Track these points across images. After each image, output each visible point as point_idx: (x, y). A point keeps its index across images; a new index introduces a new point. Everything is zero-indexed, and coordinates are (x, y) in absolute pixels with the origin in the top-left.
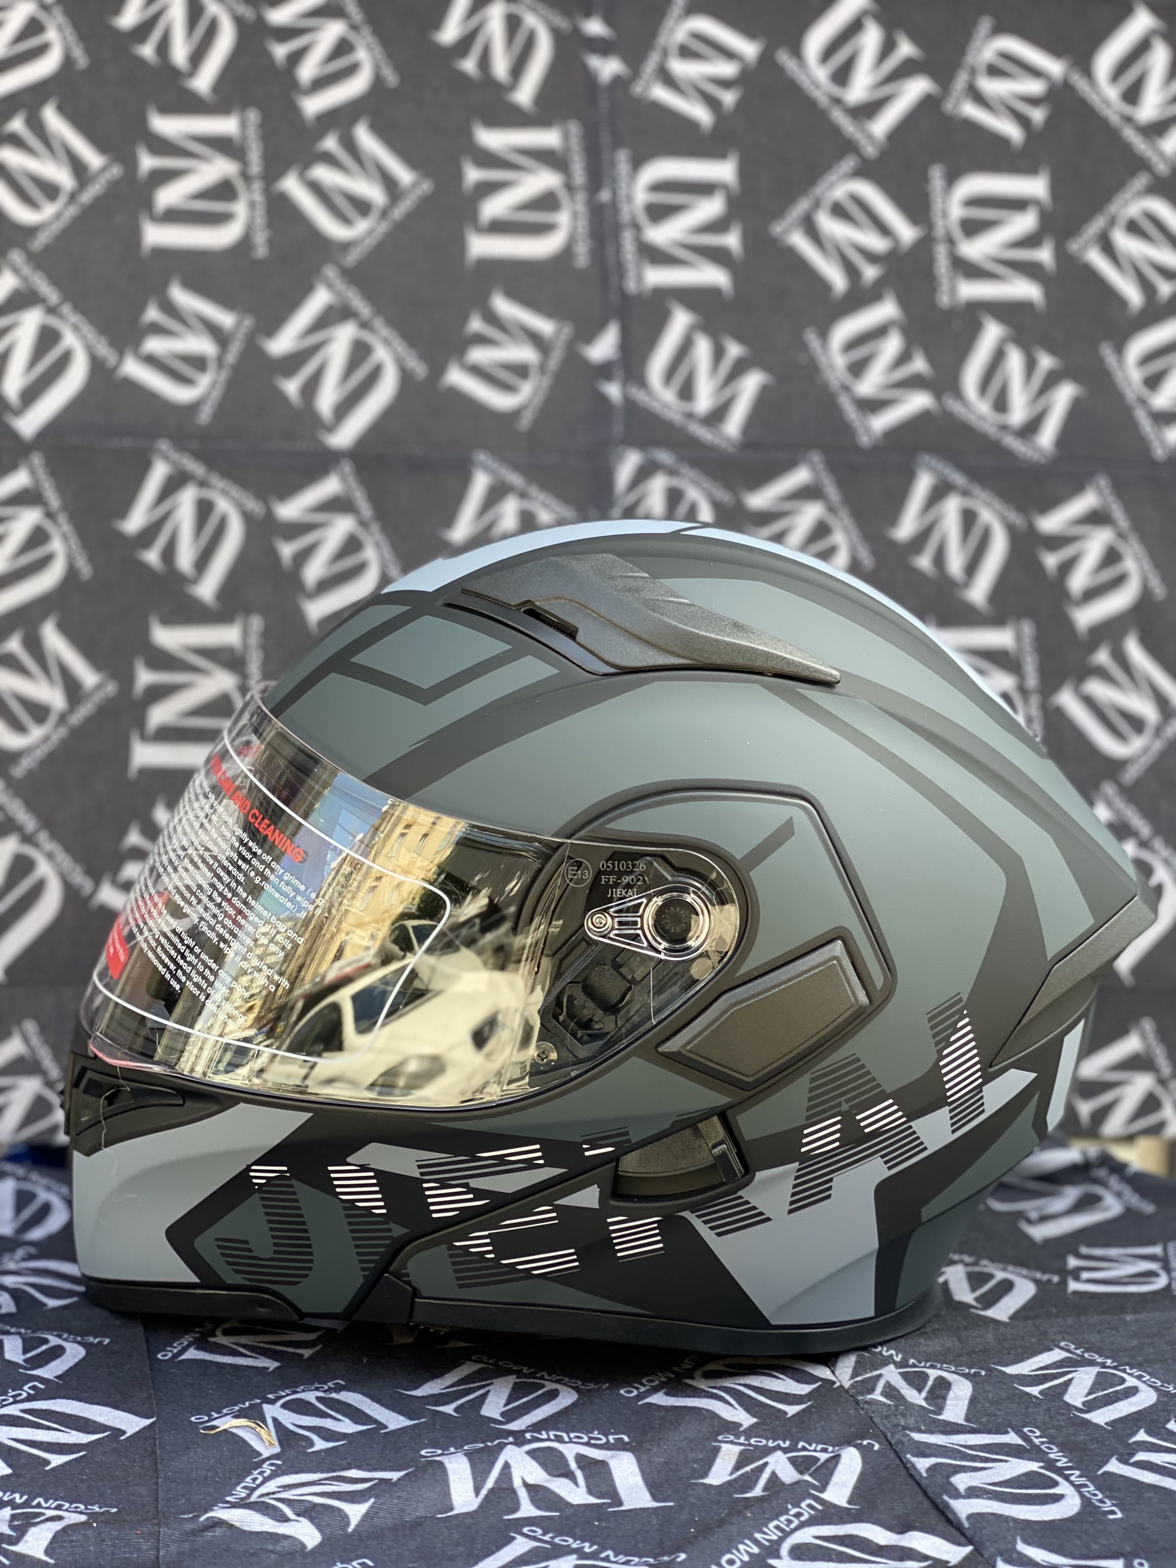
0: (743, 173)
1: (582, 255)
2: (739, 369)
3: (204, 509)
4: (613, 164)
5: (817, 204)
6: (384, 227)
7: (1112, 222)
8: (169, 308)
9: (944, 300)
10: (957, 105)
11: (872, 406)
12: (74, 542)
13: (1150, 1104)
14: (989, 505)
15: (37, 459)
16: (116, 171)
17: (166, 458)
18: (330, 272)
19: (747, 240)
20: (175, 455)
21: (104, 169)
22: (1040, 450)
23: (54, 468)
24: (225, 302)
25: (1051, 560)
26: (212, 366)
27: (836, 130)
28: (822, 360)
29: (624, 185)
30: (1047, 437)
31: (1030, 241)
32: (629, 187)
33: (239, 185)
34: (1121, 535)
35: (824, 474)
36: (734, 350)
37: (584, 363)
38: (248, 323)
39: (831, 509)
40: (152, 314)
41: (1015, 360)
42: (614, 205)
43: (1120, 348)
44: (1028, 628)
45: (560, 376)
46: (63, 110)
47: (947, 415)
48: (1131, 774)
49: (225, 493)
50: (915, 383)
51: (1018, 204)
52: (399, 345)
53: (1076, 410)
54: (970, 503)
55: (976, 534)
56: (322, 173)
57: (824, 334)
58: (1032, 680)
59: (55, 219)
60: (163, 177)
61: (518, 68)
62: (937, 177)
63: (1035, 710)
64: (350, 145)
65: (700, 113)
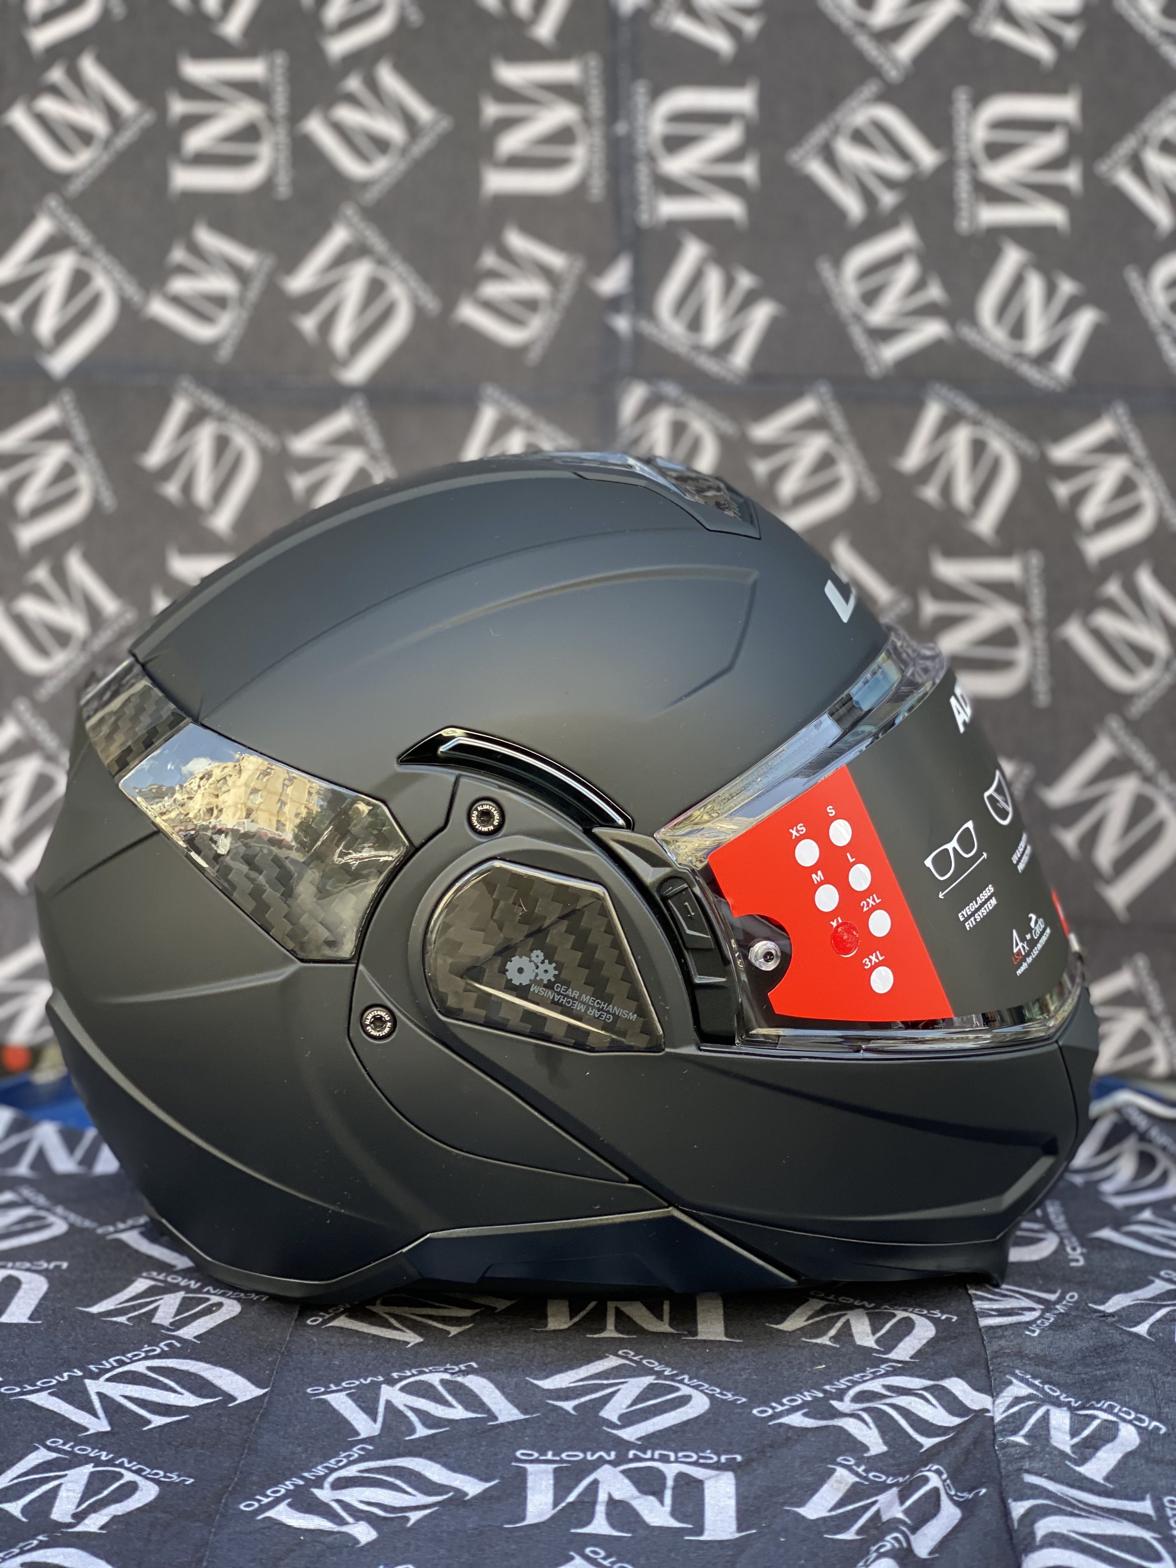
0: (763, 101)
1: (597, 188)
2: (750, 299)
3: (222, 444)
4: (631, 96)
5: (836, 131)
6: (402, 166)
7: (1145, 141)
8: (195, 249)
9: (963, 225)
10: (986, 25)
11: (884, 335)
12: (99, 476)
13: (1140, 1040)
14: (1001, 435)
15: (67, 397)
17: (187, 395)
18: (349, 211)
19: (763, 170)
20: (196, 392)
21: (137, 115)
22: (1056, 378)
23: (83, 406)
24: (248, 241)
25: (1062, 491)
26: (233, 305)
27: (859, 55)
28: (835, 290)
29: (641, 116)
30: (1064, 365)
31: (1057, 163)
32: (646, 118)
33: (264, 127)
34: (1137, 465)
35: (830, 405)
36: (745, 281)
37: (594, 297)
38: (269, 262)
39: (837, 440)
40: (178, 255)
41: (1035, 286)
42: (630, 137)
43: (1146, 272)
44: (1035, 560)
45: (570, 309)
46: (100, 59)
47: (961, 344)
48: (1137, 709)
49: (242, 428)
50: (930, 310)
51: (1045, 126)
52: (414, 282)
53: (1097, 334)
54: (980, 433)
55: (985, 463)
56: (345, 113)
57: (837, 262)
58: (1038, 612)
59: (91, 164)
60: (192, 121)
61: (540, 4)
62: (962, 99)
63: (1040, 643)
64: (372, 84)
65: (721, 42)
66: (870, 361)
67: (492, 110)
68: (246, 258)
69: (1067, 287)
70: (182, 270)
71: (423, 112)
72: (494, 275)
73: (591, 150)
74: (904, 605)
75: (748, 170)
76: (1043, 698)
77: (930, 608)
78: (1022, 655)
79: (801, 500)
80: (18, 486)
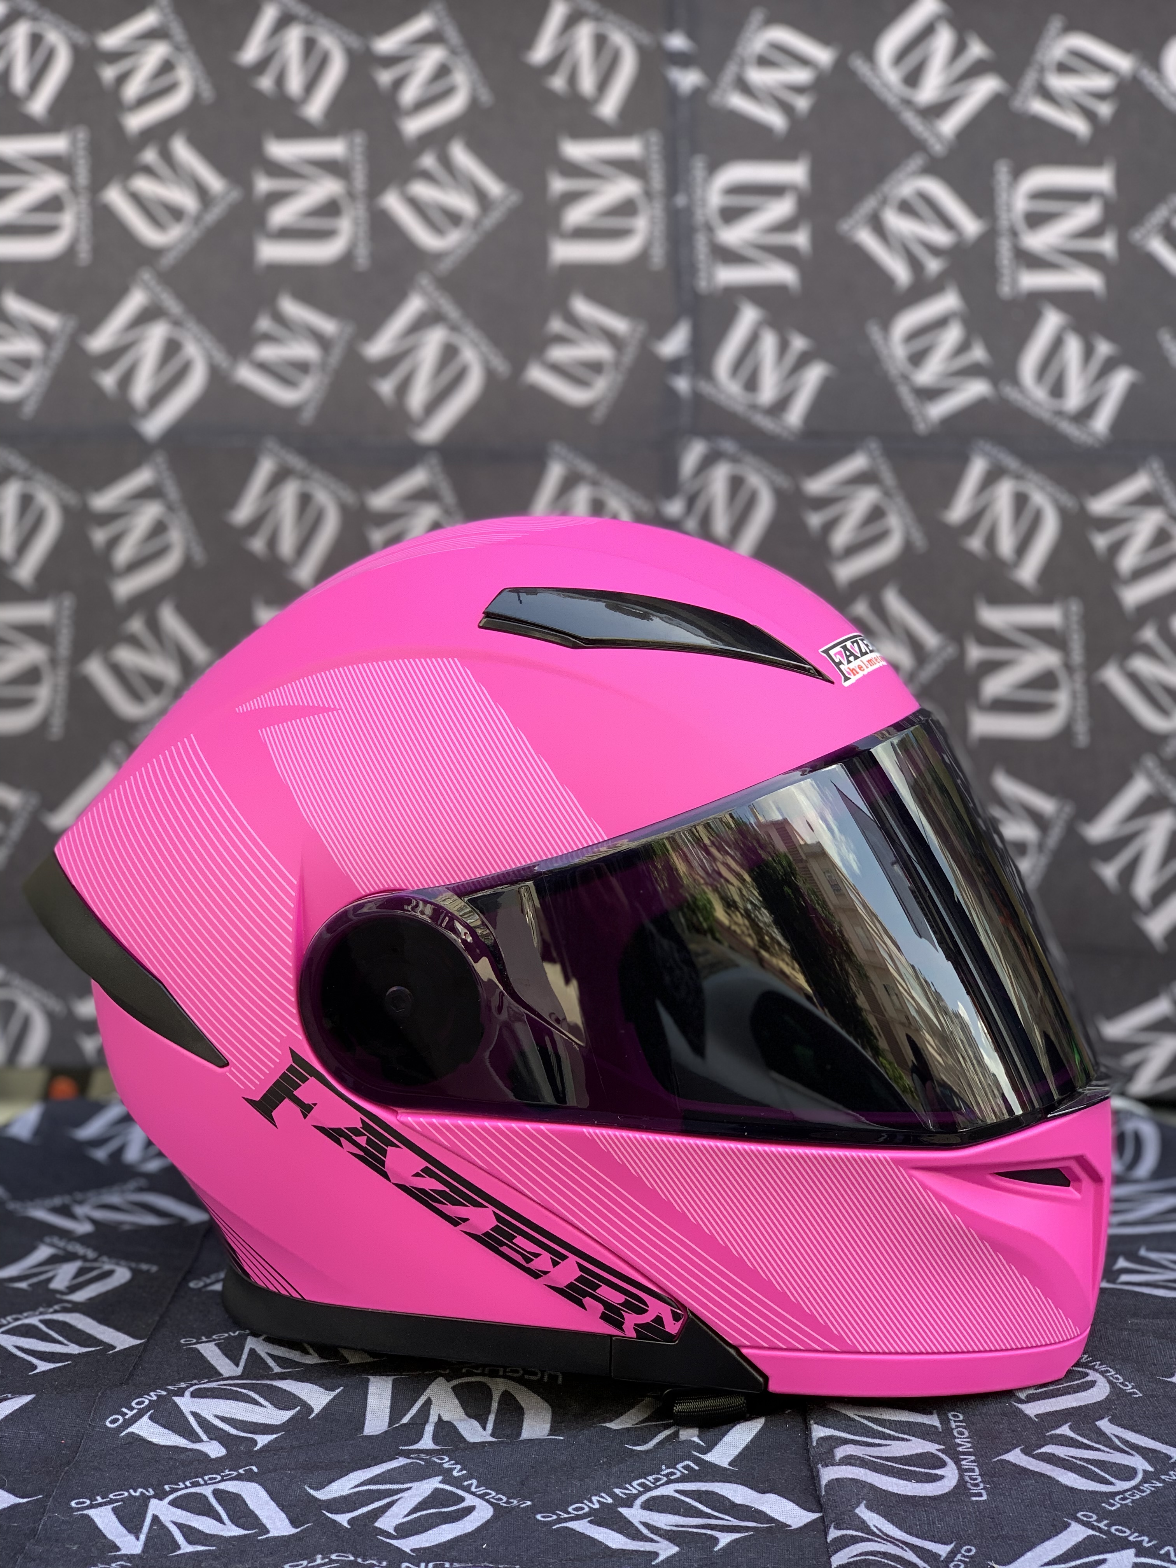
0: (815, 174)
1: (658, 257)
2: (803, 361)
3: (305, 501)
4: (690, 170)
5: (884, 202)
6: (474, 238)
8: (279, 319)
9: (1005, 290)
10: (1025, 102)
11: (930, 394)
12: (190, 532)
14: (1042, 488)
15: (160, 458)
17: (272, 455)
18: (425, 281)
19: (816, 239)
20: (280, 453)
21: (225, 193)
22: (1093, 434)
23: (175, 467)
24: (329, 310)
25: (1101, 541)
26: (315, 370)
27: (905, 131)
28: (884, 352)
29: (699, 189)
30: (1101, 422)
31: (1094, 231)
32: (704, 191)
33: (344, 203)
34: (1172, 517)
35: (880, 460)
36: (799, 343)
37: (656, 359)
38: (350, 329)
39: (887, 493)
40: (264, 324)
41: (1073, 348)
42: (689, 209)
44: (1075, 607)
45: (633, 370)
46: (190, 140)
47: (1004, 402)
48: (1171, 748)
49: (323, 486)
50: (974, 371)
51: (1082, 196)
52: (486, 347)
53: (1132, 394)
54: (1022, 487)
55: (1027, 516)
56: (420, 189)
57: (886, 325)
58: (1077, 656)
59: (182, 240)
60: (277, 198)
61: (603, 84)
62: (1003, 171)
63: (1079, 686)
64: (446, 162)
65: (775, 119)
66: (918, 419)
67: (558, 185)
68: (328, 326)
69: (1104, 348)
70: (268, 338)
71: (494, 187)
72: (561, 339)
73: (652, 221)
74: (951, 651)
75: (801, 239)
76: (1082, 738)
77: (975, 653)
78: (1062, 698)
79: (853, 550)
80: (114, 542)
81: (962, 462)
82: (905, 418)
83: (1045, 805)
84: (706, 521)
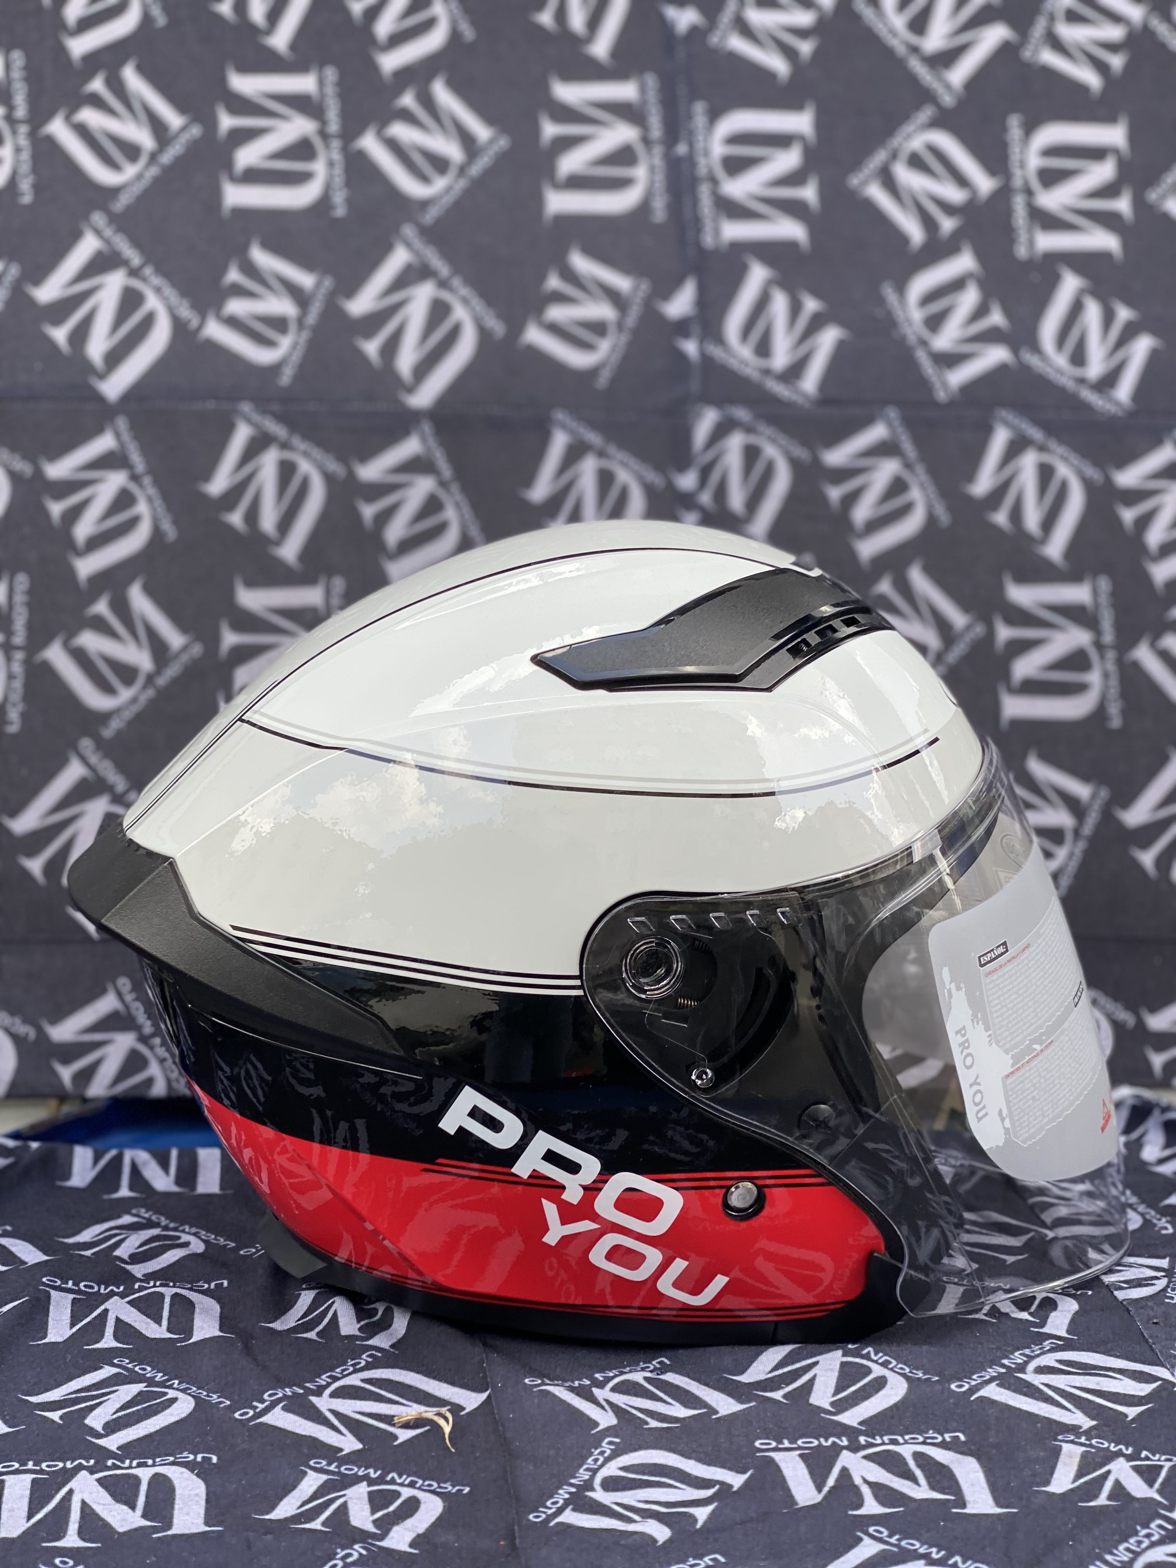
0: (820, 124)
1: (659, 210)
2: (816, 324)
3: (287, 470)
4: (690, 117)
5: (894, 156)
6: (462, 184)
8: (251, 270)
9: (1022, 251)
10: (1036, 52)
11: (949, 360)
12: (158, 502)
14: (1066, 460)
15: (122, 423)
16: (196, 131)
17: (249, 421)
18: (408, 230)
19: (824, 192)
20: (257, 417)
21: (183, 129)
22: (1117, 403)
23: (139, 431)
24: (306, 262)
25: (1128, 515)
26: (293, 327)
27: (913, 80)
28: (899, 314)
29: (701, 138)
30: (1124, 391)
31: (1109, 191)
32: (706, 140)
33: (318, 143)
35: (900, 430)
36: (811, 305)
37: (661, 320)
38: (328, 283)
39: (908, 466)
40: (234, 275)
41: (1093, 312)
42: (691, 160)
44: (1104, 584)
45: (637, 333)
46: (142, 70)
47: (1025, 369)
49: (306, 455)
50: (992, 336)
51: (1096, 153)
52: (479, 305)
53: (1153, 362)
54: (1046, 458)
55: (1053, 489)
56: (400, 131)
57: (901, 288)
59: (138, 179)
60: (243, 136)
61: (594, 21)
62: (1014, 124)
63: (1111, 667)
64: (427, 101)
65: (778, 65)
66: (937, 385)
67: (550, 130)
68: (306, 280)
69: (1124, 314)
70: (238, 291)
71: (482, 132)
72: (559, 298)
73: (652, 170)
74: (979, 630)
77: (1004, 633)
78: (1094, 678)
79: (874, 525)
80: (74, 514)
81: (986, 432)
82: (925, 385)
83: (1081, 790)
84: (721, 492)
